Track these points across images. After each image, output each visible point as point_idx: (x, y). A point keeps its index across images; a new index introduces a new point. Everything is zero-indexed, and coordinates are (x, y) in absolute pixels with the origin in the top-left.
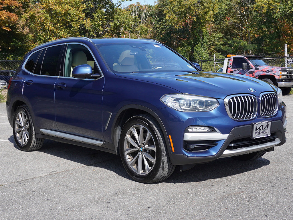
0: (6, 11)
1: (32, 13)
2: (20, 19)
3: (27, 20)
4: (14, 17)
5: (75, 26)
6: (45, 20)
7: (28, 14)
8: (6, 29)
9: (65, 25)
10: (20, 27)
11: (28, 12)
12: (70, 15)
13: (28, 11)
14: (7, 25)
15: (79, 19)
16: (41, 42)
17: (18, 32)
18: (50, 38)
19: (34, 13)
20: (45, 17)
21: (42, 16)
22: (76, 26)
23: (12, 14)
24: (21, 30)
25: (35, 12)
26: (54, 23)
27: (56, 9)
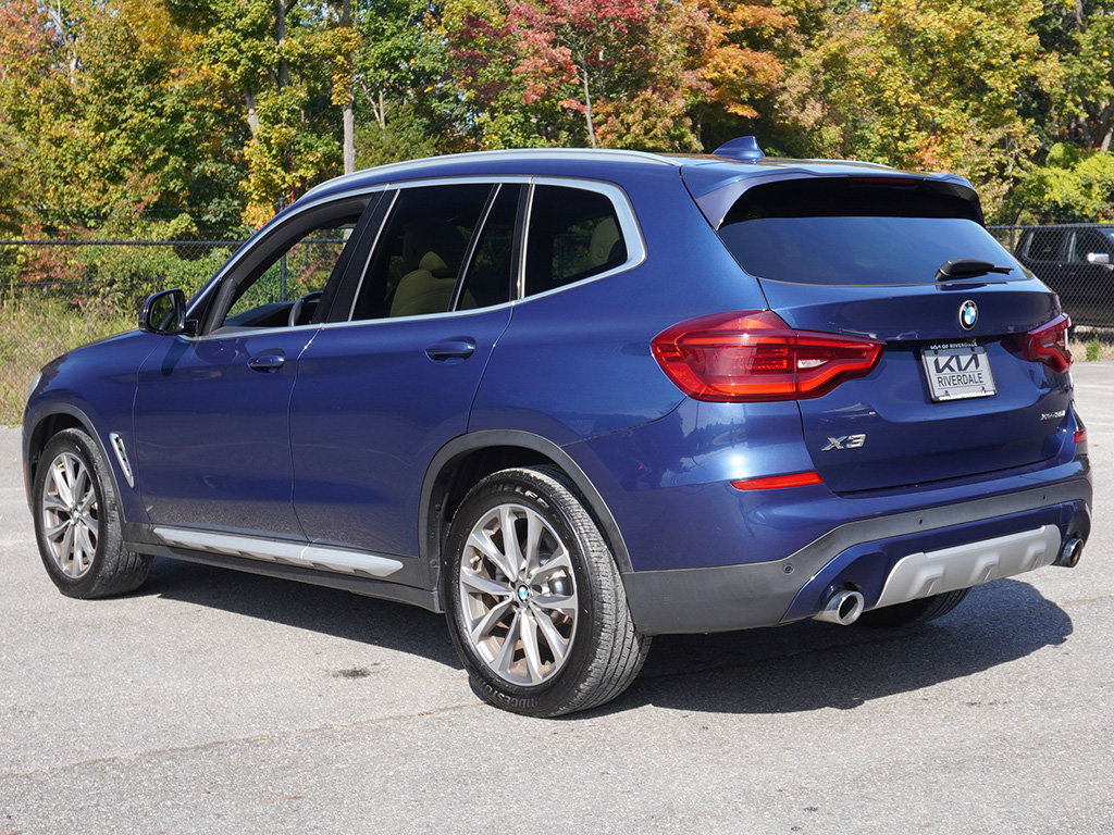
0: (742, 48)
1: (833, 47)
2: (788, 74)
3: (814, 72)
4: (766, 68)
5: (998, 84)
6: (881, 70)
7: (820, 52)
8: (740, 113)
9: (960, 81)
10: (791, 103)
11: (821, 44)
12: (978, 44)
13: (818, 41)
14: (745, 96)
15: (1014, 57)
16: (870, 151)
17: (784, 119)
18: (901, 134)
19: (842, 49)
20: (883, 58)
21: (872, 55)
22: (1002, 86)
23: (759, 55)
24: (794, 113)
25: (844, 42)
26: (916, 78)
27: (923, 26)
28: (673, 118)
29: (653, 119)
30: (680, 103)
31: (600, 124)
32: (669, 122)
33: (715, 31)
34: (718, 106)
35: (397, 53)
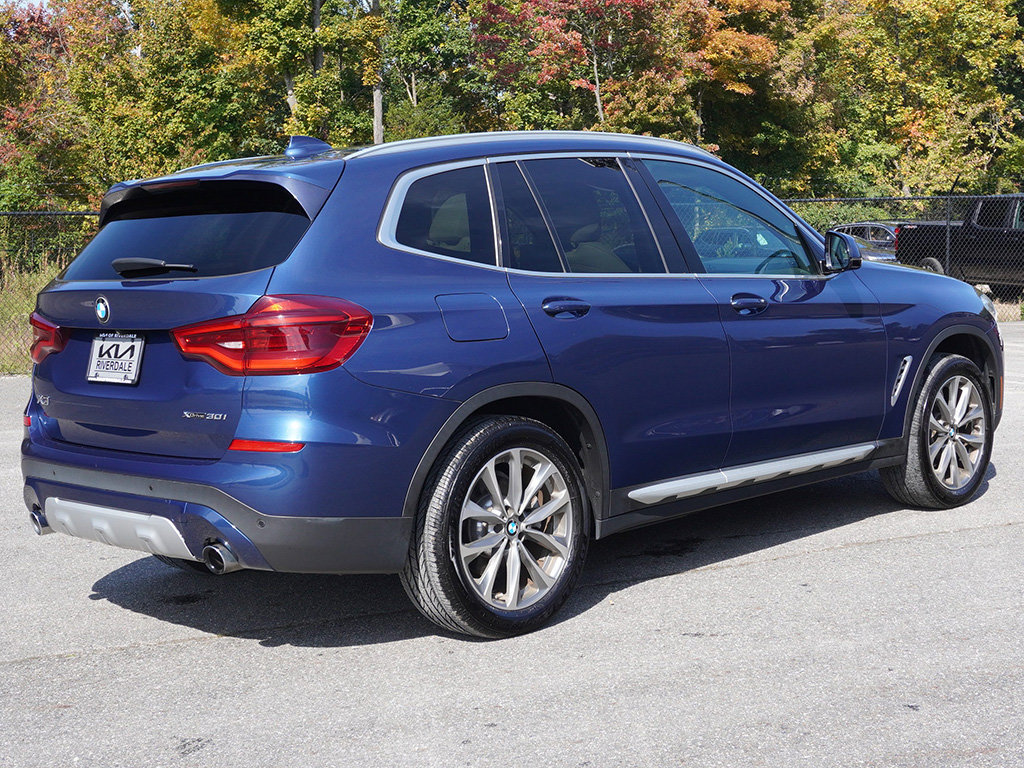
0: (739, 30)
1: (824, 28)
2: (782, 54)
3: (806, 52)
4: (760, 49)
5: (979, 63)
6: (870, 51)
7: (812, 34)
8: (737, 90)
9: (944, 60)
10: (784, 81)
11: (813, 27)
12: (961, 26)
13: (810, 24)
14: (742, 74)
15: (996, 37)
16: (860, 125)
17: (777, 95)
18: (889, 108)
19: (832, 31)
20: (872, 39)
21: (862, 37)
22: (981, 64)
23: (753, 37)
24: (787, 90)
25: (835, 24)
26: (903, 57)
27: (908, 9)
28: (673, 95)
29: (656, 97)
30: (681, 82)
31: (607, 102)
32: (671, 99)
33: (714, 15)
34: (717, 84)
35: (427, 38)
